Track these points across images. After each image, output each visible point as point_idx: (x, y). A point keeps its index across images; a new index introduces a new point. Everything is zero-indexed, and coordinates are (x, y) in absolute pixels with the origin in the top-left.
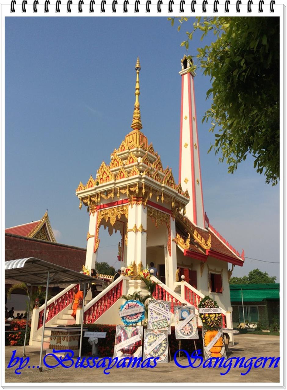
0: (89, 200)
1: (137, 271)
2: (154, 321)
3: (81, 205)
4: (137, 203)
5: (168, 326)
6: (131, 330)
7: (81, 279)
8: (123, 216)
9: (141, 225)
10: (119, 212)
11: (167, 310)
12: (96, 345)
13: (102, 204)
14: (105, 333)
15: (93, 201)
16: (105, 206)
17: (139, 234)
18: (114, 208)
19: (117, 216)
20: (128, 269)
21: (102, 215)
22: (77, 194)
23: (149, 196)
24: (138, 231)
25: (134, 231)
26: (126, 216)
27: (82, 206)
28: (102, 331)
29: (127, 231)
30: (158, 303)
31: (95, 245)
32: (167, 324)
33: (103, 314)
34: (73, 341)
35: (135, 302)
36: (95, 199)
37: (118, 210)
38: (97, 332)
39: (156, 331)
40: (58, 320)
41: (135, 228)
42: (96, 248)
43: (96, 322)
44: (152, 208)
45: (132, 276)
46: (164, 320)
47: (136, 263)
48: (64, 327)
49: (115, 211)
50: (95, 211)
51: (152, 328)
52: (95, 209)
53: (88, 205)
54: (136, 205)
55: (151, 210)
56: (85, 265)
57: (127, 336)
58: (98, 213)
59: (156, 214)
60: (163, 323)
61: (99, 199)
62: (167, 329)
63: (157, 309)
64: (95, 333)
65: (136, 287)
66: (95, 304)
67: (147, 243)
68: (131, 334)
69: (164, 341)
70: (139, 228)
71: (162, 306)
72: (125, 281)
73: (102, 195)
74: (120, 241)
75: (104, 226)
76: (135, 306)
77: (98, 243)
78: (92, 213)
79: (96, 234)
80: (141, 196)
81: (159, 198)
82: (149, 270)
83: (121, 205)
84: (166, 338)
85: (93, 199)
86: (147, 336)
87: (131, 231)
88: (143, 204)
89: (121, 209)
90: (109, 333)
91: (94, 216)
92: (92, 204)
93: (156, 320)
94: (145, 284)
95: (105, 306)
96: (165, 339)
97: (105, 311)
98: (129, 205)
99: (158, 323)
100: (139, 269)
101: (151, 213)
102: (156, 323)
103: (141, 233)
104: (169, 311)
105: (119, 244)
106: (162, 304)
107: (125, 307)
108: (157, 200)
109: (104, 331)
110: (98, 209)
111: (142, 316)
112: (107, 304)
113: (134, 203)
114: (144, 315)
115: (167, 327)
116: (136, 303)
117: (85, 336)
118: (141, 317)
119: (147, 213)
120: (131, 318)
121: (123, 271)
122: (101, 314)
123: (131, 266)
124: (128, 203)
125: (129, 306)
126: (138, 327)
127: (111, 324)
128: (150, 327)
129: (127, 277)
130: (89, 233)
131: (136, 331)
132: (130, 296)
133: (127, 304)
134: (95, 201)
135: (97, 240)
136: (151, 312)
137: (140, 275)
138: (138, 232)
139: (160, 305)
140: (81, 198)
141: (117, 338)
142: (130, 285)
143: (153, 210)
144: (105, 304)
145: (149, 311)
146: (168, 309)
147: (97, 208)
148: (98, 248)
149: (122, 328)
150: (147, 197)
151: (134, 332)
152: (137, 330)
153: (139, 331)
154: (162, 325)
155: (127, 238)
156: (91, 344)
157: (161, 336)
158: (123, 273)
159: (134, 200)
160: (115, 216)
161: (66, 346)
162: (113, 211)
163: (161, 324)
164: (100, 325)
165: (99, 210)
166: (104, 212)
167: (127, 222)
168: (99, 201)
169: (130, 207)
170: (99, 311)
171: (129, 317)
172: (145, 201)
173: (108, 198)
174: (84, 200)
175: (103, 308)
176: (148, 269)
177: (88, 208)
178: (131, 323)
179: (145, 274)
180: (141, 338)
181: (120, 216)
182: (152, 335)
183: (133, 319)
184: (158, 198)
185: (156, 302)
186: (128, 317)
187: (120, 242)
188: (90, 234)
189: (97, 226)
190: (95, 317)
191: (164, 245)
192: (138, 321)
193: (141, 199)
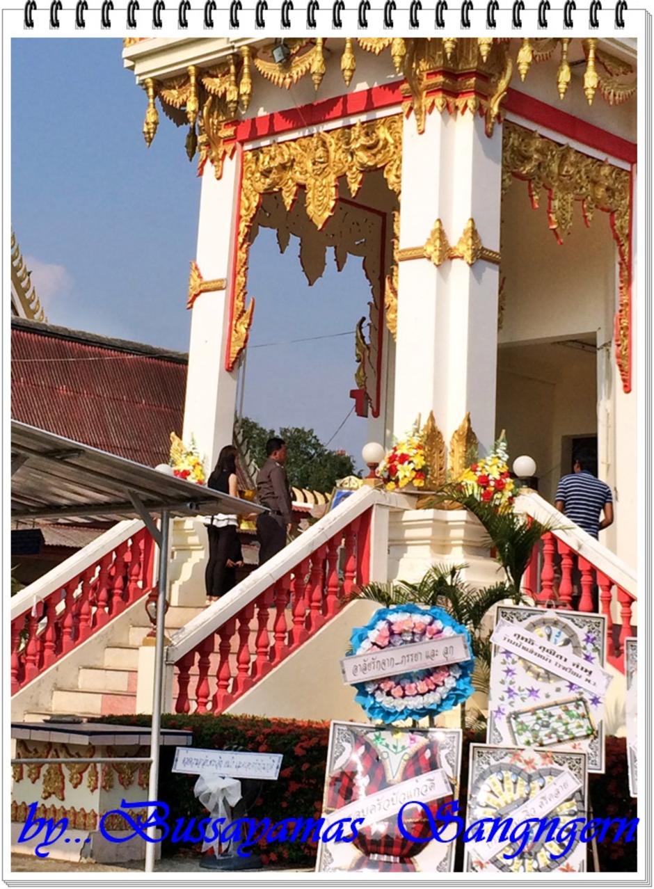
0: (193, 89)
1: (449, 466)
2: (519, 706)
3: (151, 118)
4: (447, 106)
5: (592, 734)
6: (403, 748)
7: (144, 495)
8: (373, 174)
9: (470, 224)
10: (352, 154)
11: (587, 658)
12: (233, 811)
13: (262, 113)
14: (277, 759)
15: (215, 96)
16: (280, 123)
17: (460, 271)
18: (328, 132)
19: (342, 179)
20: (398, 453)
21: (266, 173)
22: (129, 58)
23: (516, 65)
24: (452, 258)
25: (429, 258)
26: (391, 178)
27: (156, 123)
28: (263, 747)
29: (396, 257)
30: (544, 622)
31: (231, 329)
32: (585, 723)
33: (275, 670)
34: (122, 787)
35: (424, 613)
36: (227, 85)
37: (348, 143)
38: (235, 750)
39: (529, 754)
40: (57, 693)
41: (438, 243)
42: (235, 349)
43: (234, 710)
44: (530, 134)
45: (419, 489)
46: (571, 707)
47: (440, 426)
48: (79, 722)
49: (332, 149)
50: (225, 153)
51: (507, 742)
52: (228, 140)
53: (187, 121)
54: (445, 120)
55: (528, 145)
56: (180, 435)
57: (384, 777)
58: (243, 160)
59: (554, 167)
60: (564, 716)
61: (245, 88)
62: (584, 746)
63: (539, 652)
64: (227, 756)
65: (442, 547)
66: (232, 620)
67: (500, 321)
68: (403, 764)
69: (568, 804)
70: (461, 241)
71: (564, 636)
72: (387, 511)
73: (262, 65)
74: (366, 312)
75: (275, 231)
76: (424, 633)
77: (245, 319)
78: (208, 162)
79: (235, 276)
80: (473, 65)
81: (573, 76)
82: (510, 463)
83: (364, 118)
84: (580, 791)
85: (212, 84)
86: (482, 777)
87: (417, 255)
88: (481, 111)
89: (363, 140)
90: (297, 758)
91: (219, 179)
92: (210, 113)
93: (531, 703)
94: (483, 528)
95: (284, 632)
96: (573, 796)
97: (282, 659)
98: (408, 116)
99: (539, 718)
100: (457, 455)
101: (526, 159)
102: (528, 720)
103: (468, 268)
104: (597, 661)
105: (360, 326)
106: (565, 627)
107: (373, 635)
108: (562, 87)
109: (272, 750)
110: (242, 143)
111: (457, 680)
112: (290, 625)
113: (433, 104)
114: (467, 679)
115: (587, 736)
116: (427, 619)
117: (179, 767)
118: (454, 689)
119: (504, 158)
120: (404, 689)
121: (374, 466)
122: (259, 669)
123: (416, 441)
124: (398, 103)
125: (392, 633)
126: (438, 735)
127: (306, 720)
128: (500, 733)
129: (392, 495)
130: (196, 268)
131: (428, 754)
132: (406, 590)
133: (382, 625)
134: (224, 95)
135: (238, 303)
136: (504, 663)
137: (459, 487)
138: (455, 261)
139: (555, 630)
140: (151, 84)
141: (336, 780)
142: (408, 533)
143: (538, 143)
144: (280, 627)
145: (496, 660)
146: (595, 655)
147: (235, 132)
148: (244, 347)
149: (358, 738)
150: (502, 70)
151: (417, 756)
152: (431, 746)
153: (442, 754)
154: (561, 729)
155: (395, 292)
156: (209, 806)
157: (554, 779)
158: (373, 475)
159: (432, 91)
160: (332, 177)
161: (88, 811)
162: (320, 152)
163: (554, 724)
164: (254, 722)
165: (248, 147)
166: (272, 159)
167: (397, 207)
168: (244, 98)
169: (409, 126)
170: (253, 658)
171: (392, 683)
172: (492, 96)
173: (295, 77)
174: (165, 93)
175: (272, 642)
176: (506, 457)
177: (193, 136)
178: (402, 713)
179: (488, 482)
180: (453, 787)
181: (360, 177)
182: (507, 774)
183: (414, 696)
184: (565, 75)
185: (533, 619)
186: (386, 686)
187: (364, 319)
188: (203, 274)
189: (238, 234)
190: (231, 681)
191: (593, 336)
192: (439, 706)
193: (473, 80)
